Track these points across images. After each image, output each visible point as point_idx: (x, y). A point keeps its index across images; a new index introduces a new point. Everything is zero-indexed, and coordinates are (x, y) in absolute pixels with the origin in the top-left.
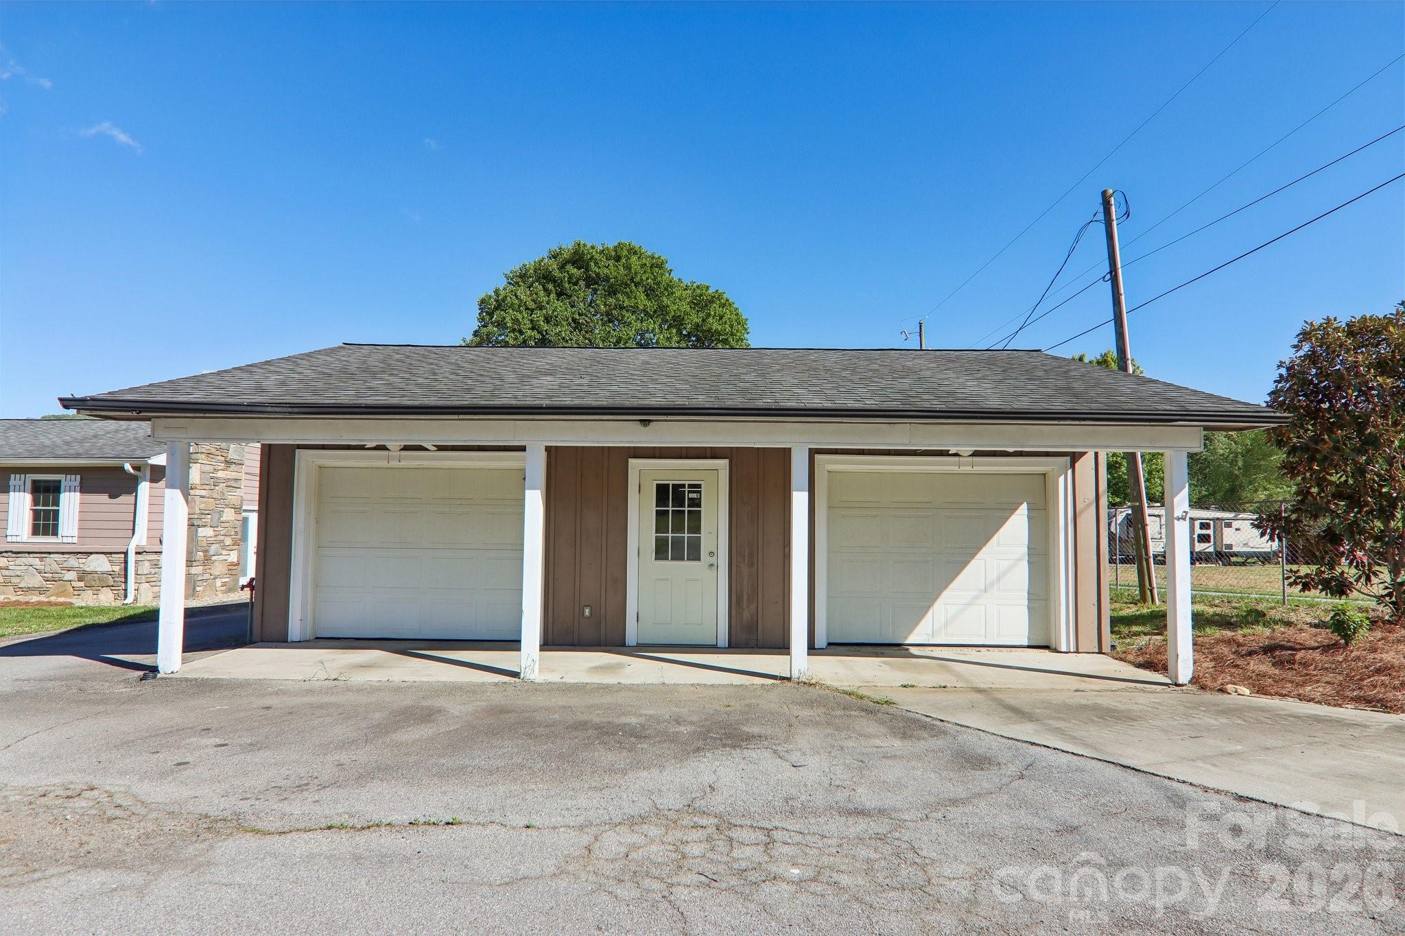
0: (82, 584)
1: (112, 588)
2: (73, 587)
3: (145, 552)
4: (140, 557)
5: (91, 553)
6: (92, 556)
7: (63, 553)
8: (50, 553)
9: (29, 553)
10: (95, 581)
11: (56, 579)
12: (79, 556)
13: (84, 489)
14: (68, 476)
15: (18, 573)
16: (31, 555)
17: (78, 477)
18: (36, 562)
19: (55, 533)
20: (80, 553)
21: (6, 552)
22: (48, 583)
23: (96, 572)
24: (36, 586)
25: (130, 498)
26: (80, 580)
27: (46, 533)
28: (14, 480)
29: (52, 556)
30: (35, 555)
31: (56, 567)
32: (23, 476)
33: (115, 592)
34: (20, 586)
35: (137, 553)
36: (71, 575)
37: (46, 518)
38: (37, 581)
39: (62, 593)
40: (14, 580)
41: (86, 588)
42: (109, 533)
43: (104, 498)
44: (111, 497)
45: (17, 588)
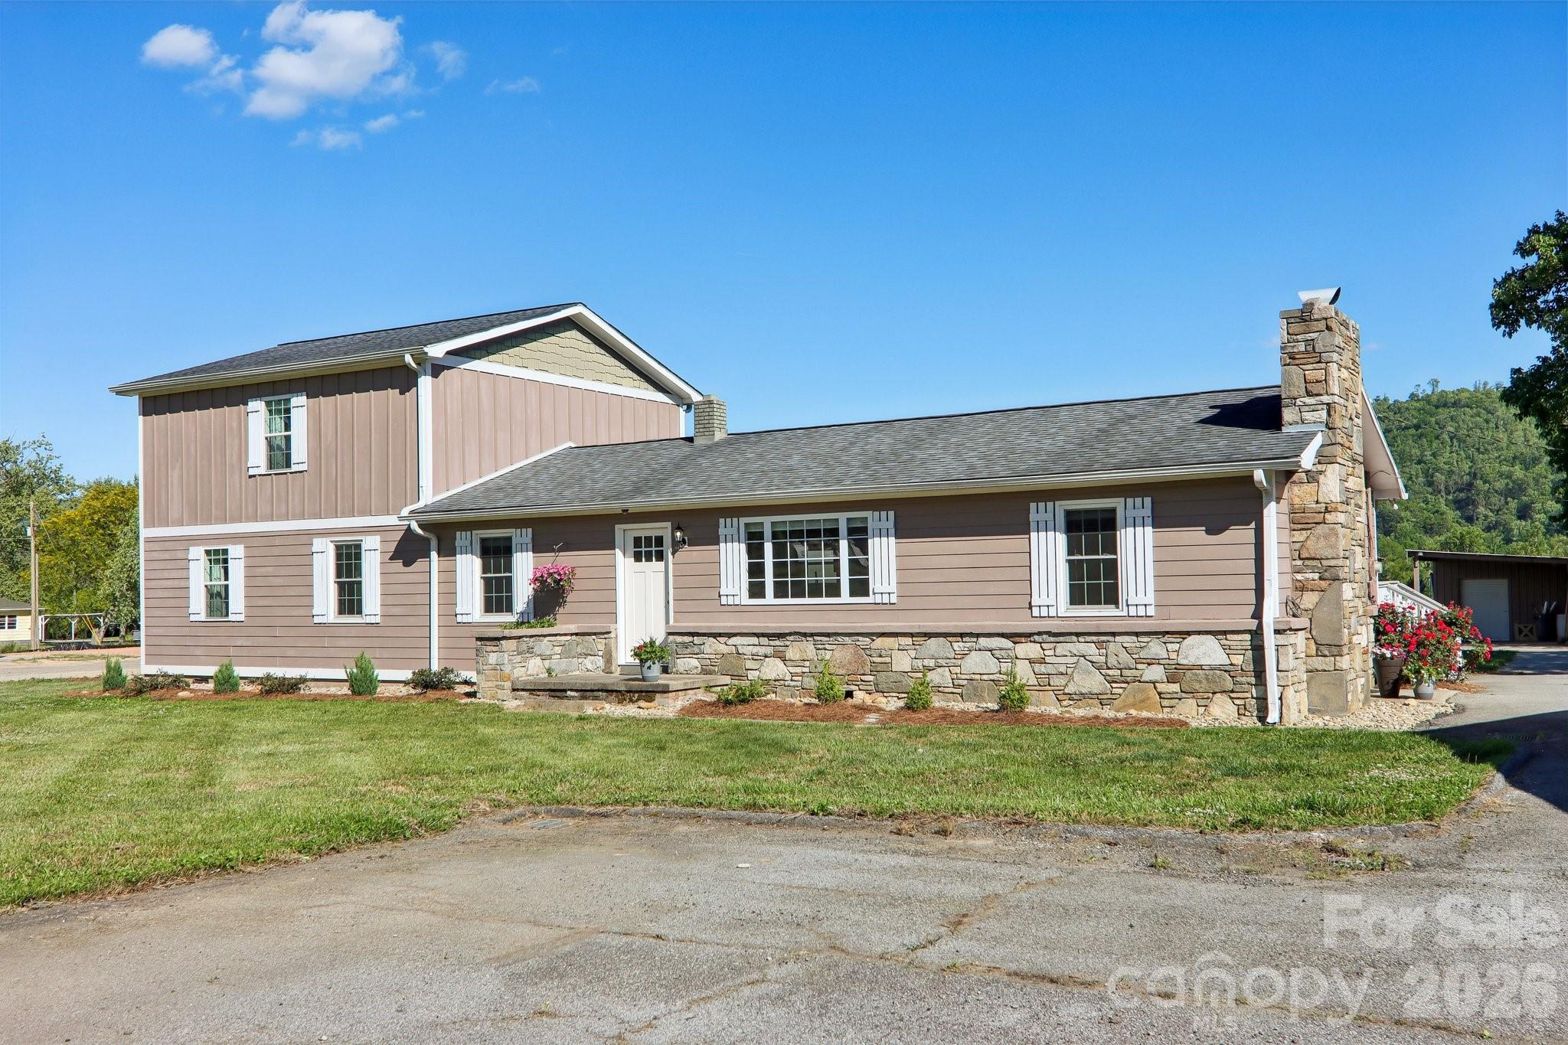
0: (1175, 687)
1: (1232, 695)
2: (1160, 694)
3: (1291, 629)
4: (1282, 639)
5: (1189, 633)
6: (1191, 640)
7: (1137, 634)
8: (1114, 634)
9: (1078, 635)
10: (1200, 682)
11: (1129, 679)
12: (1167, 638)
13: (1159, 521)
14: (1130, 501)
15: (1063, 669)
16: (1081, 639)
17: (1148, 501)
18: (1091, 649)
19: (1112, 598)
20: (1167, 633)
21: (1039, 634)
22: (1114, 685)
23: (1201, 667)
24: (1095, 691)
25: (1247, 534)
26: (1171, 680)
27: (1094, 600)
28: (1037, 512)
29: (1118, 639)
30: (1088, 638)
31: (1125, 658)
32: (1050, 505)
33: (1237, 702)
34: (1066, 691)
35: (1277, 632)
36: (1156, 673)
37: (1094, 574)
38: (1094, 682)
39: (1141, 704)
40: (1057, 681)
41: (1184, 695)
42: (1213, 598)
43: (1198, 534)
44: (1209, 532)
45: (1061, 696)
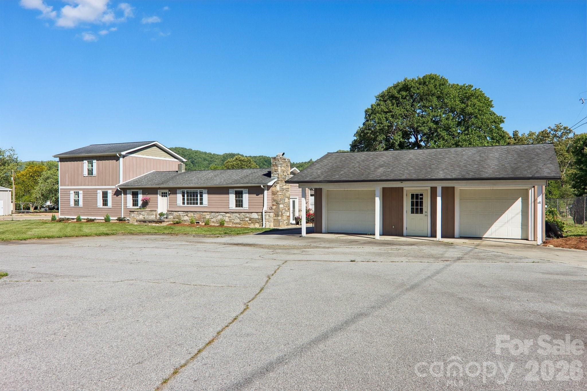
0: (250, 222)
1: (259, 223)
2: (248, 223)
3: (267, 212)
4: (266, 214)
5: (252, 213)
7: (245, 213)
8: (241, 212)
9: (236, 212)
10: (254, 221)
11: (243, 220)
12: (249, 213)
13: (249, 193)
14: (245, 189)
15: (233, 219)
17: (248, 189)
18: (238, 215)
19: (242, 206)
21: (230, 212)
22: (241, 221)
23: (254, 218)
25: (262, 196)
26: (250, 220)
27: (239, 207)
28: (231, 191)
30: (238, 213)
31: (243, 217)
32: (233, 189)
35: (265, 212)
36: (247, 219)
37: (239, 202)
38: (238, 221)
39: (245, 225)
40: (232, 221)
41: (252, 223)
42: (257, 207)
43: (255, 196)
44: (257, 195)
45: (233, 223)
